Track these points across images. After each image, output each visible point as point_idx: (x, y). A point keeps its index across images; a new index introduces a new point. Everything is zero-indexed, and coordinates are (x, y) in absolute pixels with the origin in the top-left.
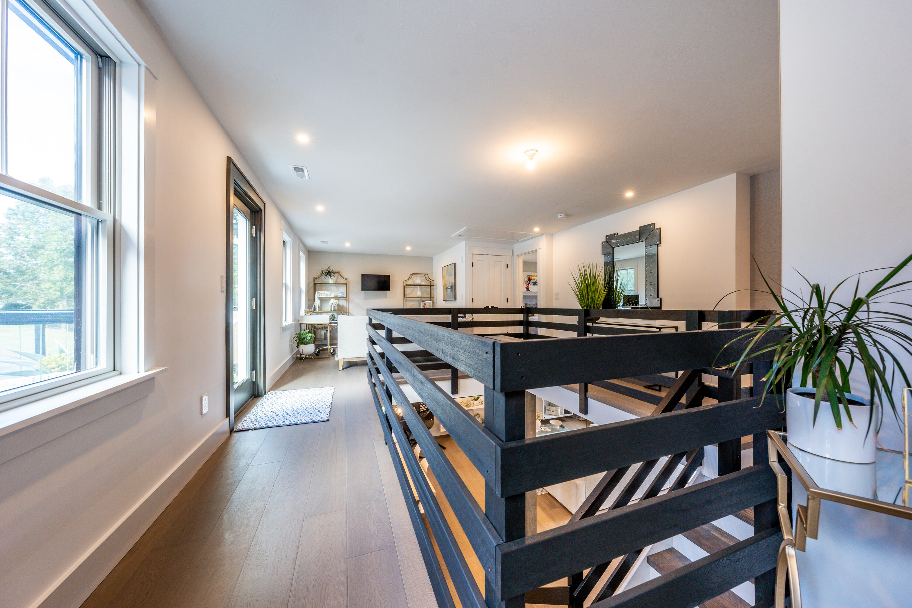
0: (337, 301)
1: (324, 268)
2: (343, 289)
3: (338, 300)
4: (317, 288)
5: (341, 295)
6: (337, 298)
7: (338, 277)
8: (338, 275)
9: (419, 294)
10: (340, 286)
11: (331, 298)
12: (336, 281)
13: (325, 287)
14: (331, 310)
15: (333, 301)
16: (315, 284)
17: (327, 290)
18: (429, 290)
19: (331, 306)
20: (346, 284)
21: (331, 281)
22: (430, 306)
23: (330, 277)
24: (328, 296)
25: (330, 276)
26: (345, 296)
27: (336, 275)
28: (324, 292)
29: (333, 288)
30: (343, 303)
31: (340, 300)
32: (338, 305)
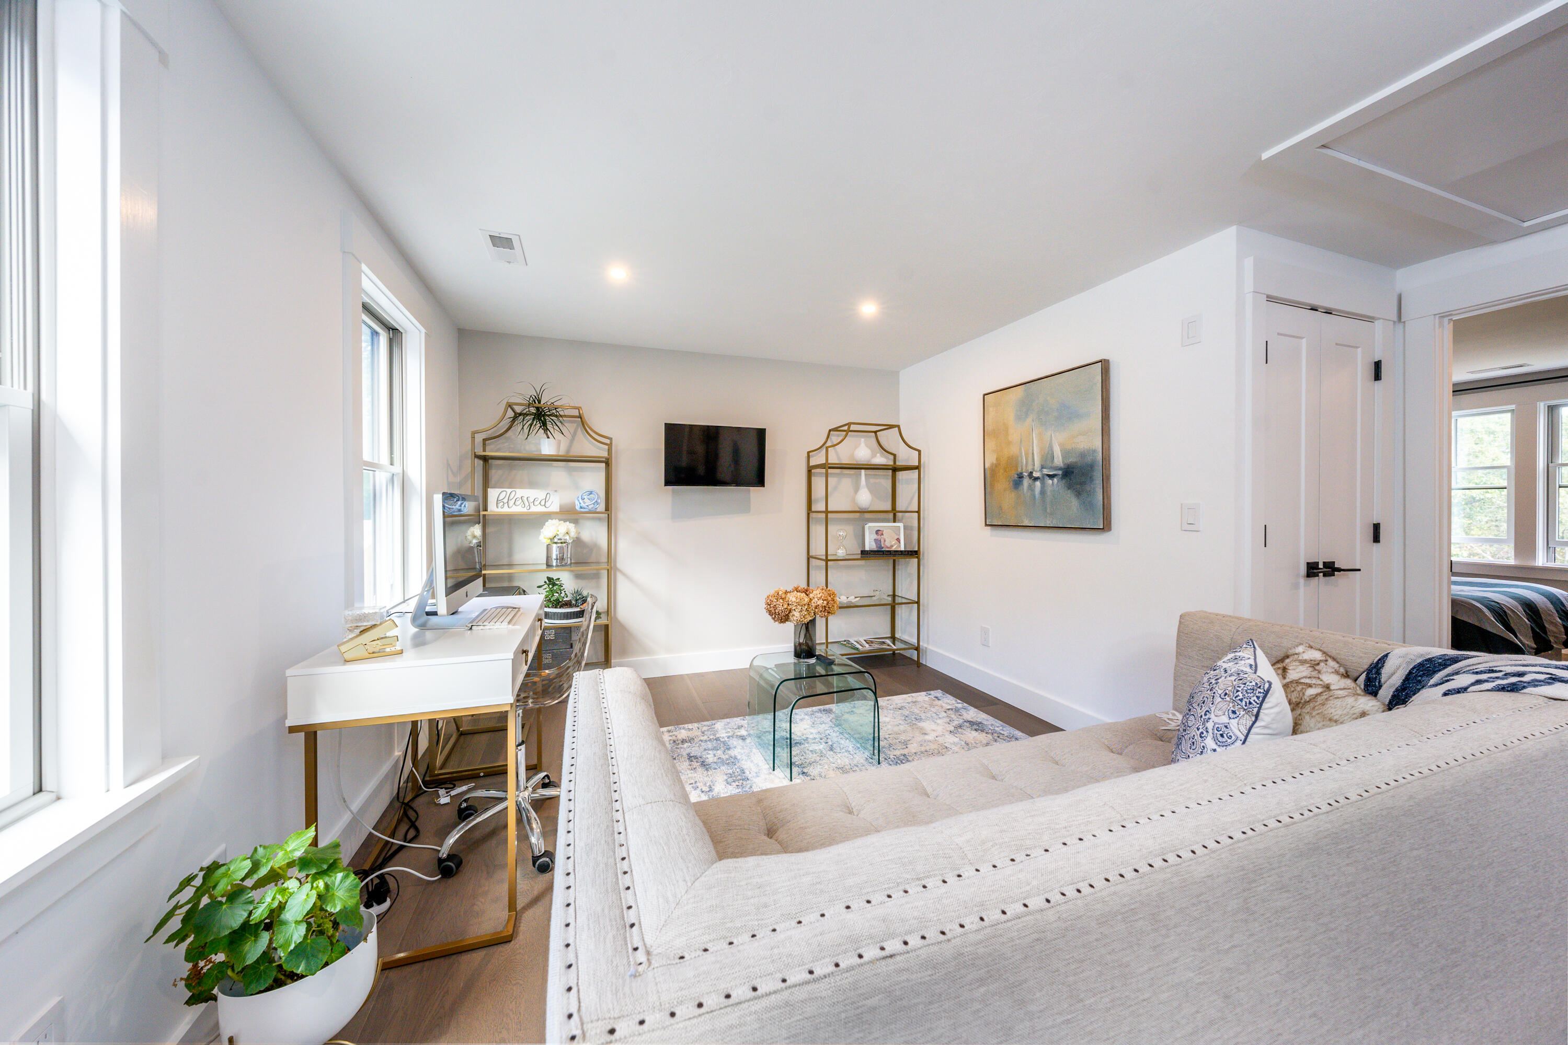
0: (571, 527)
1: (520, 394)
2: (593, 479)
3: (575, 522)
4: (495, 474)
5: (588, 502)
6: (570, 514)
7: (575, 433)
8: (575, 425)
9: (864, 498)
10: (582, 469)
11: (548, 516)
12: (568, 451)
13: (523, 472)
14: (549, 565)
15: (555, 528)
16: (485, 459)
17: (532, 485)
18: (888, 484)
19: (548, 548)
20: (607, 463)
21: (548, 447)
22: (898, 540)
23: (541, 431)
24: (534, 509)
25: (544, 424)
26: (601, 507)
27: (569, 427)
28: (520, 492)
29: (558, 474)
30: (594, 533)
31: (581, 521)
32: (578, 541)
